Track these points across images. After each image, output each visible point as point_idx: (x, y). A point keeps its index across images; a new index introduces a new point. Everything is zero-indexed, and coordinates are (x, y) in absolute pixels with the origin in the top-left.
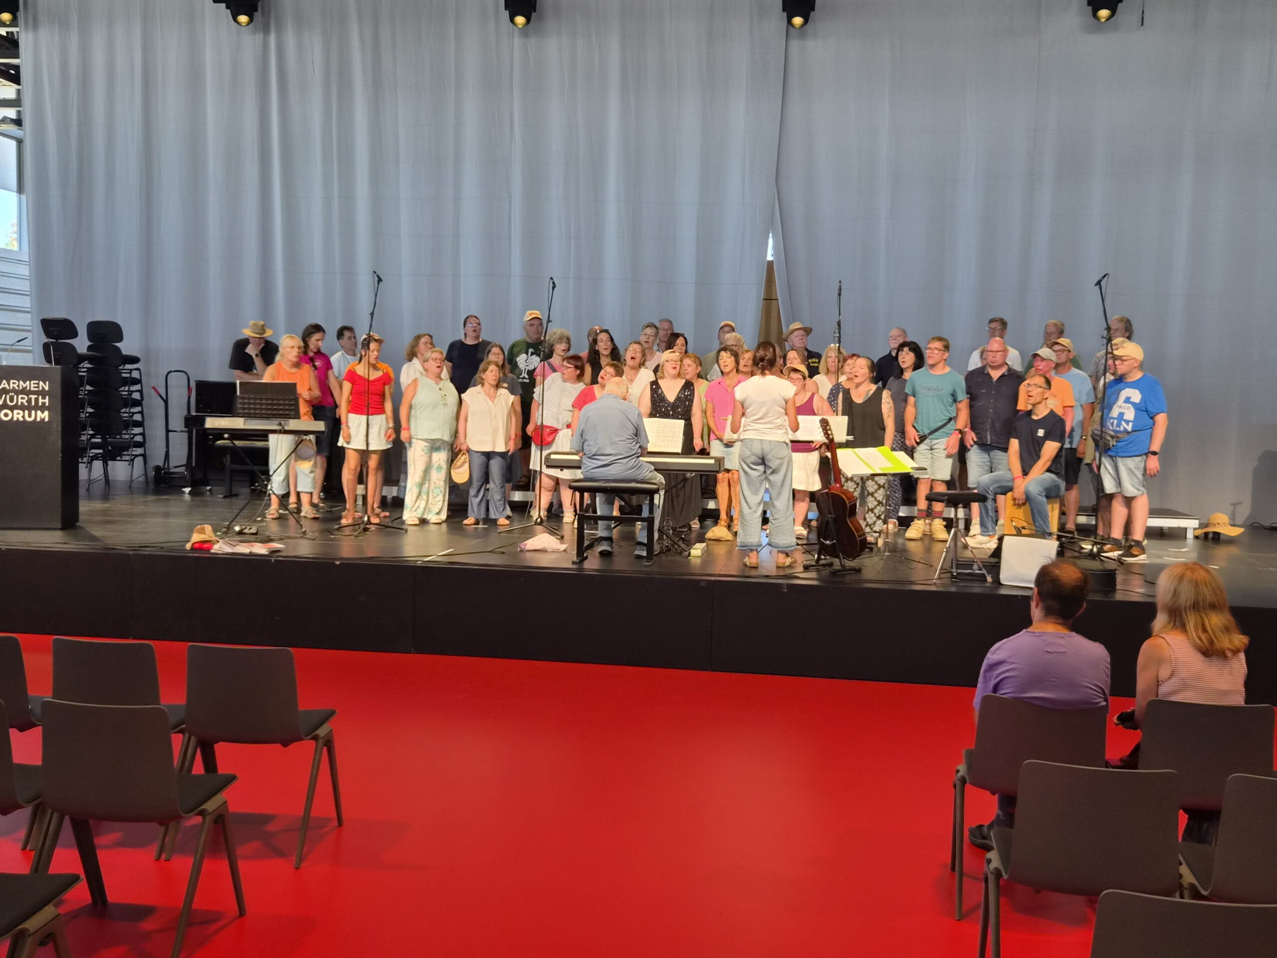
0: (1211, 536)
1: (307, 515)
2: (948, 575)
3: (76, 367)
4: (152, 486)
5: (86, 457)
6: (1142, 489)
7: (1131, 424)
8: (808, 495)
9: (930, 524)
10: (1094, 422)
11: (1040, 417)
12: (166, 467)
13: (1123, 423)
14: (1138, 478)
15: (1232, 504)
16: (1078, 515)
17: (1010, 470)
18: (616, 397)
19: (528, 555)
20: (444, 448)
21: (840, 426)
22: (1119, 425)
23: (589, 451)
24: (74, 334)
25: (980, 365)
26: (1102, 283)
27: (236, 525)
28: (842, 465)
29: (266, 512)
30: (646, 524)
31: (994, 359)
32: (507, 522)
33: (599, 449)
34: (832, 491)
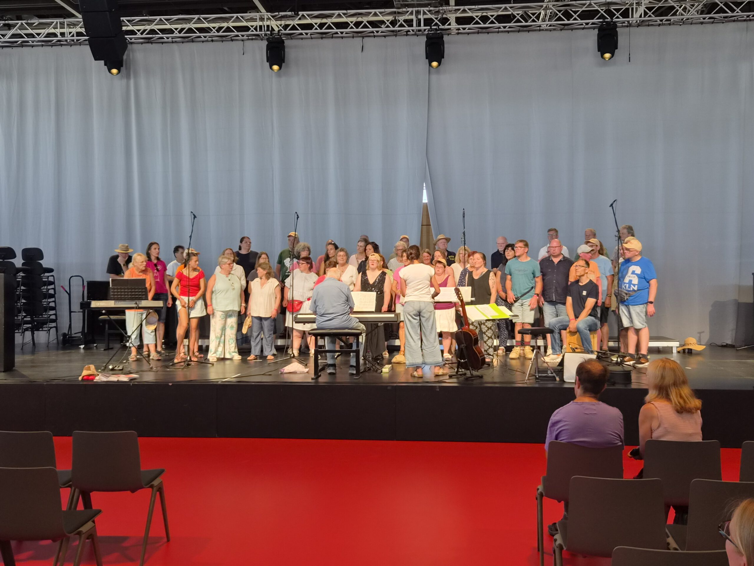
0: (687, 351)
1: (154, 358)
2: (534, 377)
3: (15, 275)
4: (61, 345)
5: (21, 329)
6: (645, 324)
7: (636, 286)
8: (450, 334)
9: (523, 350)
10: (615, 286)
11: (584, 284)
12: (70, 333)
13: (632, 286)
14: (642, 318)
15: (698, 333)
16: (609, 341)
17: (568, 315)
18: (334, 279)
19: (286, 376)
20: (234, 315)
21: (467, 292)
22: (629, 287)
23: (320, 312)
24: (14, 256)
25: (547, 255)
26: (613, 205)
27: (110, 365)
28: (469, 315)
29: (129, 357)
30: (355, 354)
31: (554, 251)
32: (273, 357)
33: (326, 310)
34: (463, 331)
